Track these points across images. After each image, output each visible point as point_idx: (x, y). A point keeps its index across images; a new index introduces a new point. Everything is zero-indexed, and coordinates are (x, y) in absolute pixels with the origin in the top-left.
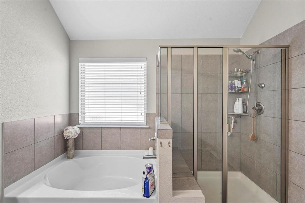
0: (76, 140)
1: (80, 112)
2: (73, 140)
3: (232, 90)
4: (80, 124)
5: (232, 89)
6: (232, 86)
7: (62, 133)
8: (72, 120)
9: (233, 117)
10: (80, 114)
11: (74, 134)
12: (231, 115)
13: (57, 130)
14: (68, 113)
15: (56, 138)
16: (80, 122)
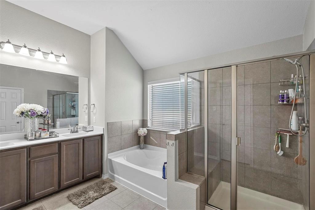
0: (145, 137)
1: (148, 118)
2: (143, 137)
3: (284, 102)
4: (149, 127)
5: (284, 100)
6: (284, 97)
7: (137, 131)
8: (144, 124)
9: (288, 134)
10: (149, 120)
11: (143, 133)
12: (286, 132)
13: (134, 129)
14: (142, 119)
15: (133, 134)
16: (148, 126)
